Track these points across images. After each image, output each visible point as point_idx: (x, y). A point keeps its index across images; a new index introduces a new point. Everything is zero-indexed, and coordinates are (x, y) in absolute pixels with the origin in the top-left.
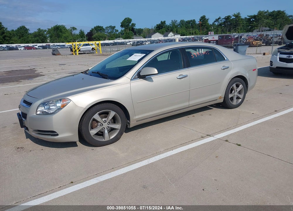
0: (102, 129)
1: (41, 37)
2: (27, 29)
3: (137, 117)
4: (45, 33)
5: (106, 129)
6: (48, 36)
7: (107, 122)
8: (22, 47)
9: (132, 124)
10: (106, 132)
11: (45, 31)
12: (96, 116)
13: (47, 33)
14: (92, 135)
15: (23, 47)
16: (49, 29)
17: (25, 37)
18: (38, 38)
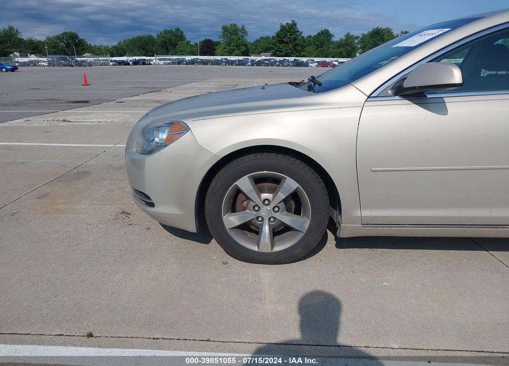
0: (257, 218)
1: (347, 47)
2: (330, 34)
3: (366, 213)
4: (356, 41)
5: (266, 222)
6: (359, 46)
7: (272, 205)
8: (314, 62)
9: (347, 229)
10: (266, 229)
11: (357, 38)
12: (245, 183)
13: (360, 42)
14: (228, 226)
15: (317, 62)
16: (364, 35)
17: (325, 48)
18: (342, 49)
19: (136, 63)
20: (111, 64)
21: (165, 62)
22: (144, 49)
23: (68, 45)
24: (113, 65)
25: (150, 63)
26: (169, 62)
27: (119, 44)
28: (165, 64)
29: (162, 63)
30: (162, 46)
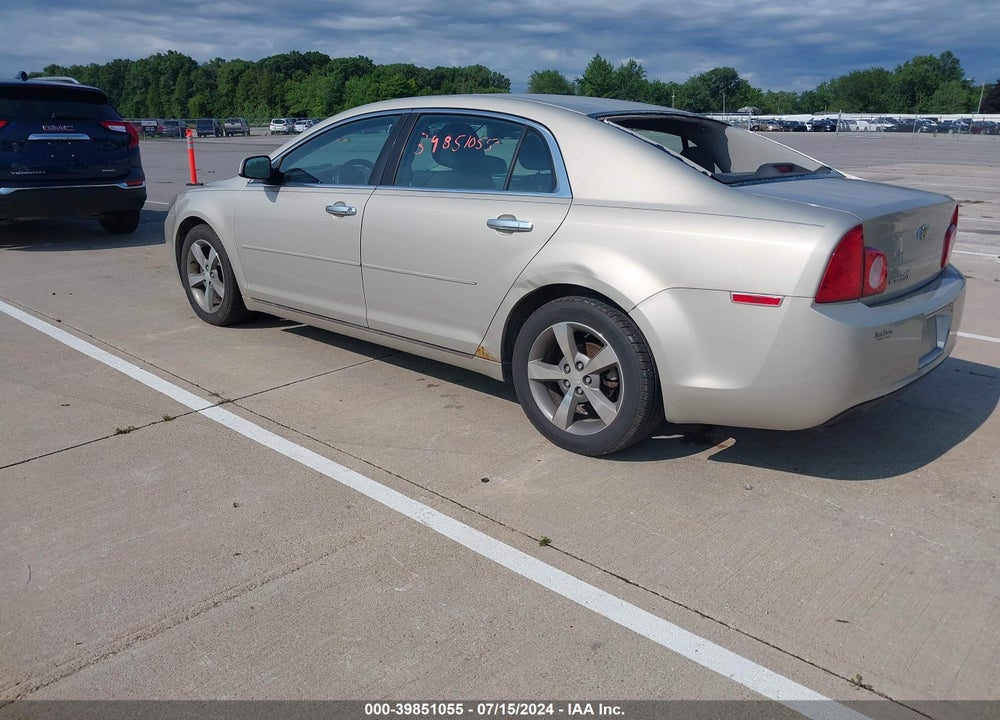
0: (204, 281)
3: (249, 287)
14: (191, 284)
19: (818, 127)
20: (771, 127)
21: (879, 125)
22: (864, 98)
23: (715, 93)
24: (773, 130)
25: (848, 127)
26: (889, 125)
27: (821, 87)
28: (878, 129)
29: (874, 127)
30: (903, 93)
